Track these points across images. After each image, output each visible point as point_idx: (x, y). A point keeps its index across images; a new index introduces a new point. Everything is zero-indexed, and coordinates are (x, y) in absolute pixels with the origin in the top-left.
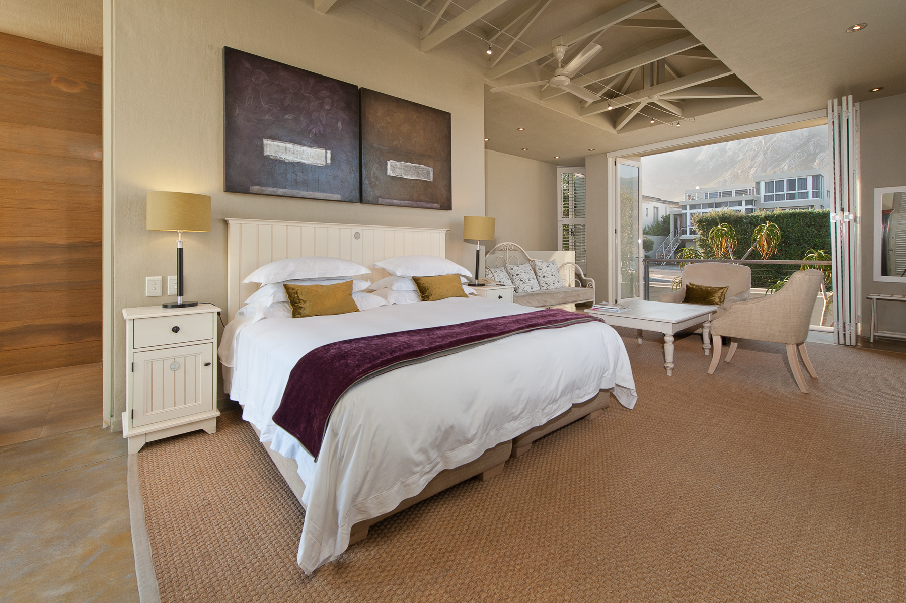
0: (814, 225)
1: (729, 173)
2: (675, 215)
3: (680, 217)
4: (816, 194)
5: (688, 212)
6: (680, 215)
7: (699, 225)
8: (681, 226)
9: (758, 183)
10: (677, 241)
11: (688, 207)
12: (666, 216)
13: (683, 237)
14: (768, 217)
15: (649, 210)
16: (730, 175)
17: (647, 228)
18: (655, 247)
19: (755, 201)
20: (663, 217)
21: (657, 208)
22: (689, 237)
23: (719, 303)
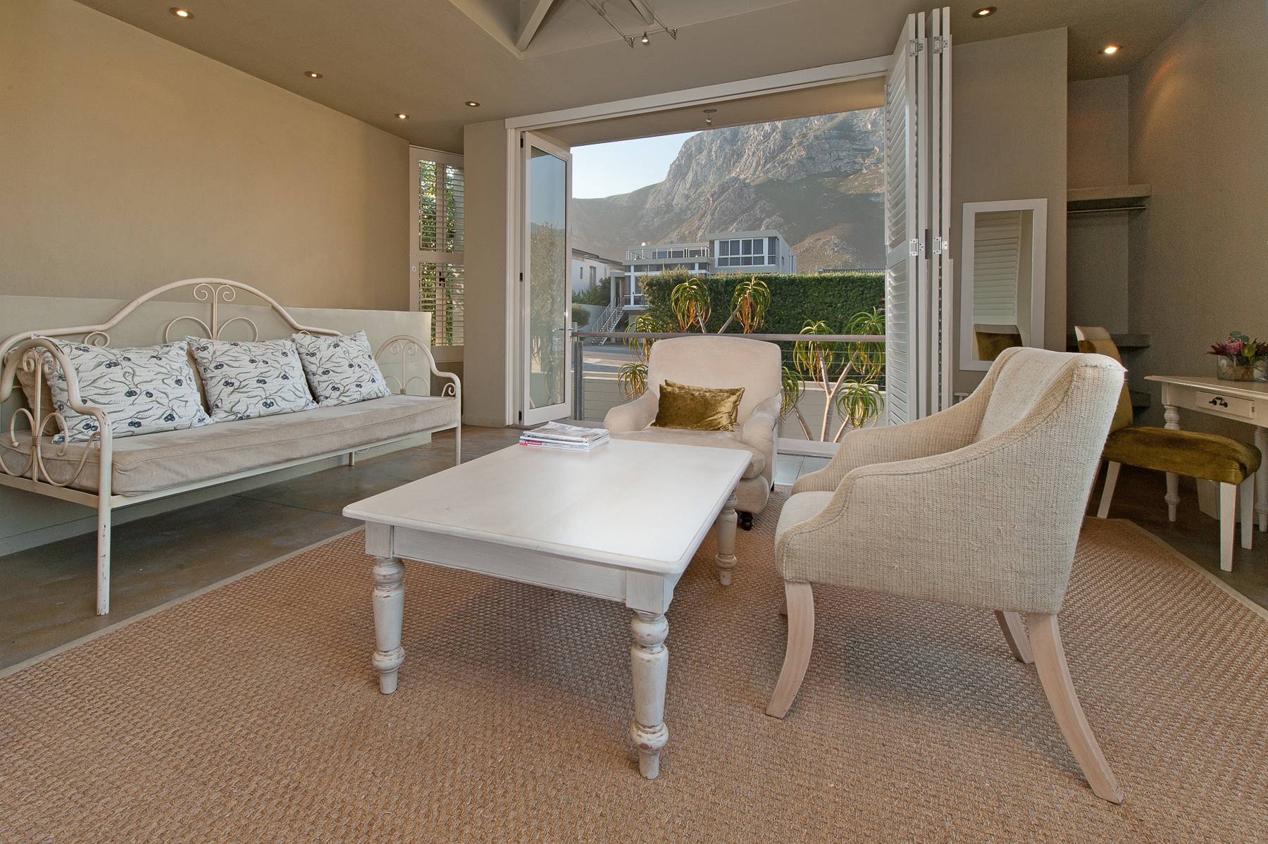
0: (780, 293)
1: (676, 234)
2: (616, 278)
3: (624, 280)
4: (772, 260)
5: (633, 274)
6: (623, 279)
7: (648, 290)
8: (623, 294)
9: (712, 243)
10: (619, 313)
11: (632, 268)
12: (606, 280)
13: (626, 307)
14: (730, 281)
15: (583, 269)
16: (677, 236)
17: (581, 294)
18: (591, 320)
19: (709, 264)
20: (601, 281)
21: (594, 268)
22: (634, 307)
23: (730, 427)
